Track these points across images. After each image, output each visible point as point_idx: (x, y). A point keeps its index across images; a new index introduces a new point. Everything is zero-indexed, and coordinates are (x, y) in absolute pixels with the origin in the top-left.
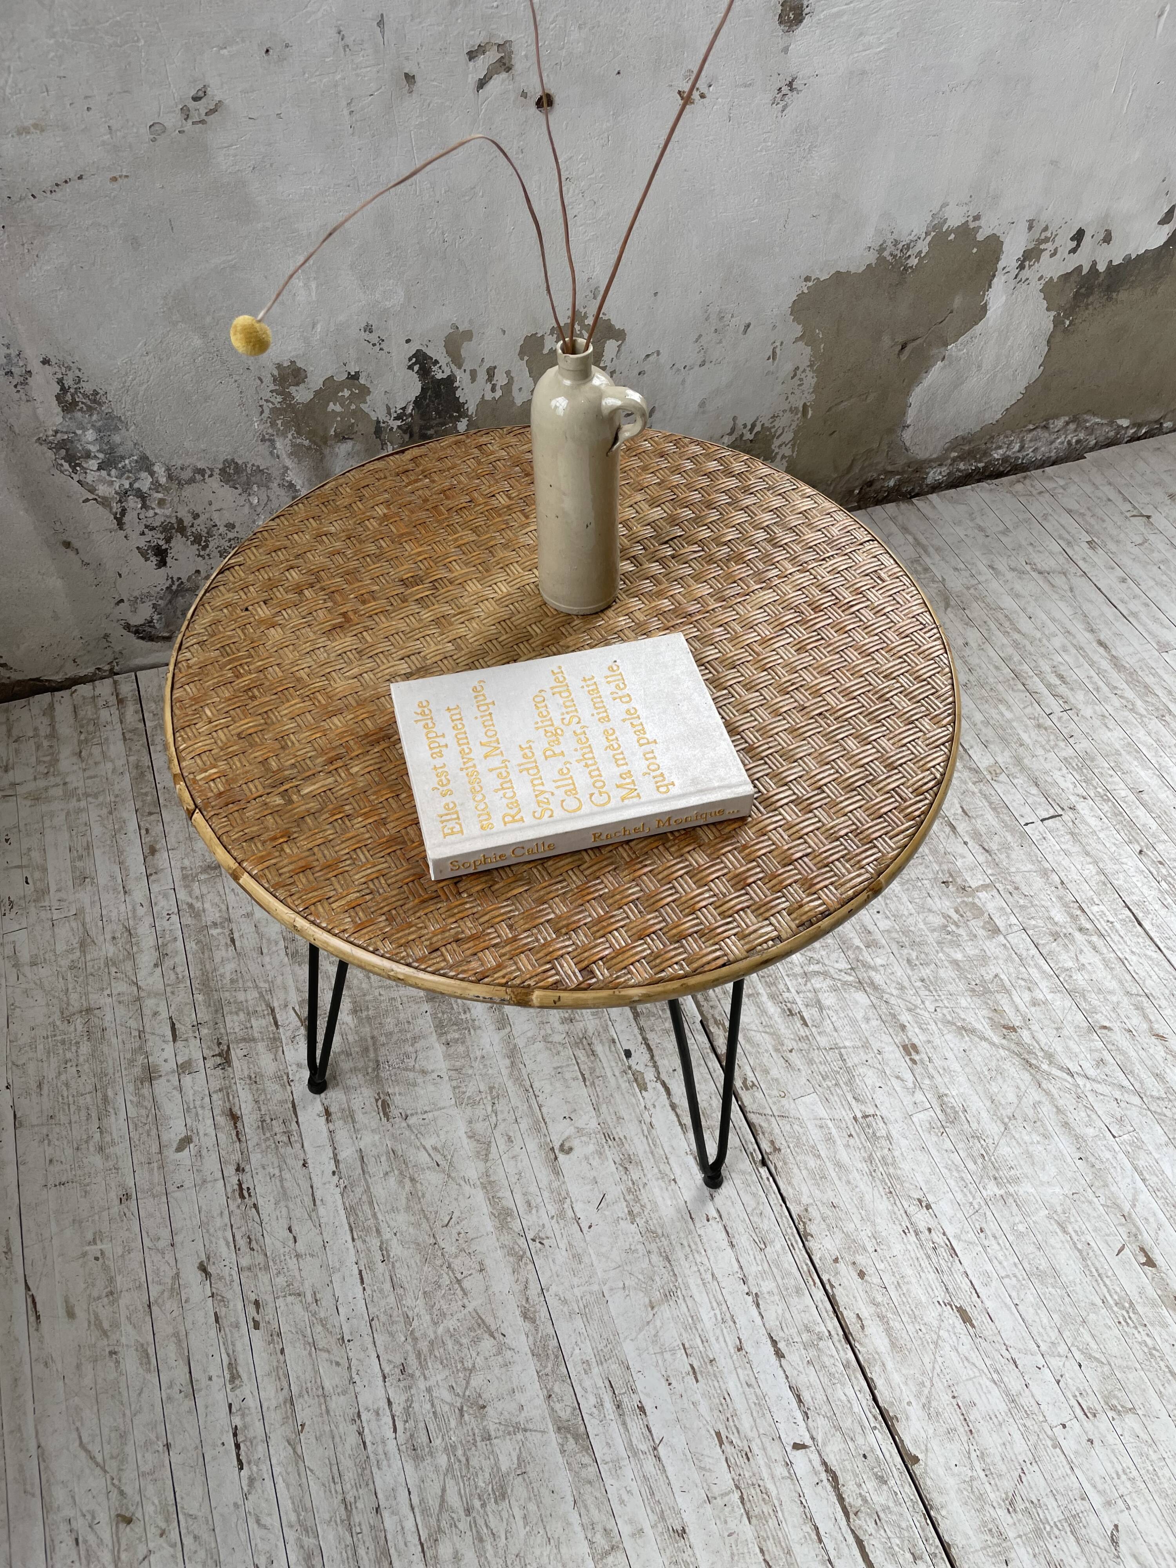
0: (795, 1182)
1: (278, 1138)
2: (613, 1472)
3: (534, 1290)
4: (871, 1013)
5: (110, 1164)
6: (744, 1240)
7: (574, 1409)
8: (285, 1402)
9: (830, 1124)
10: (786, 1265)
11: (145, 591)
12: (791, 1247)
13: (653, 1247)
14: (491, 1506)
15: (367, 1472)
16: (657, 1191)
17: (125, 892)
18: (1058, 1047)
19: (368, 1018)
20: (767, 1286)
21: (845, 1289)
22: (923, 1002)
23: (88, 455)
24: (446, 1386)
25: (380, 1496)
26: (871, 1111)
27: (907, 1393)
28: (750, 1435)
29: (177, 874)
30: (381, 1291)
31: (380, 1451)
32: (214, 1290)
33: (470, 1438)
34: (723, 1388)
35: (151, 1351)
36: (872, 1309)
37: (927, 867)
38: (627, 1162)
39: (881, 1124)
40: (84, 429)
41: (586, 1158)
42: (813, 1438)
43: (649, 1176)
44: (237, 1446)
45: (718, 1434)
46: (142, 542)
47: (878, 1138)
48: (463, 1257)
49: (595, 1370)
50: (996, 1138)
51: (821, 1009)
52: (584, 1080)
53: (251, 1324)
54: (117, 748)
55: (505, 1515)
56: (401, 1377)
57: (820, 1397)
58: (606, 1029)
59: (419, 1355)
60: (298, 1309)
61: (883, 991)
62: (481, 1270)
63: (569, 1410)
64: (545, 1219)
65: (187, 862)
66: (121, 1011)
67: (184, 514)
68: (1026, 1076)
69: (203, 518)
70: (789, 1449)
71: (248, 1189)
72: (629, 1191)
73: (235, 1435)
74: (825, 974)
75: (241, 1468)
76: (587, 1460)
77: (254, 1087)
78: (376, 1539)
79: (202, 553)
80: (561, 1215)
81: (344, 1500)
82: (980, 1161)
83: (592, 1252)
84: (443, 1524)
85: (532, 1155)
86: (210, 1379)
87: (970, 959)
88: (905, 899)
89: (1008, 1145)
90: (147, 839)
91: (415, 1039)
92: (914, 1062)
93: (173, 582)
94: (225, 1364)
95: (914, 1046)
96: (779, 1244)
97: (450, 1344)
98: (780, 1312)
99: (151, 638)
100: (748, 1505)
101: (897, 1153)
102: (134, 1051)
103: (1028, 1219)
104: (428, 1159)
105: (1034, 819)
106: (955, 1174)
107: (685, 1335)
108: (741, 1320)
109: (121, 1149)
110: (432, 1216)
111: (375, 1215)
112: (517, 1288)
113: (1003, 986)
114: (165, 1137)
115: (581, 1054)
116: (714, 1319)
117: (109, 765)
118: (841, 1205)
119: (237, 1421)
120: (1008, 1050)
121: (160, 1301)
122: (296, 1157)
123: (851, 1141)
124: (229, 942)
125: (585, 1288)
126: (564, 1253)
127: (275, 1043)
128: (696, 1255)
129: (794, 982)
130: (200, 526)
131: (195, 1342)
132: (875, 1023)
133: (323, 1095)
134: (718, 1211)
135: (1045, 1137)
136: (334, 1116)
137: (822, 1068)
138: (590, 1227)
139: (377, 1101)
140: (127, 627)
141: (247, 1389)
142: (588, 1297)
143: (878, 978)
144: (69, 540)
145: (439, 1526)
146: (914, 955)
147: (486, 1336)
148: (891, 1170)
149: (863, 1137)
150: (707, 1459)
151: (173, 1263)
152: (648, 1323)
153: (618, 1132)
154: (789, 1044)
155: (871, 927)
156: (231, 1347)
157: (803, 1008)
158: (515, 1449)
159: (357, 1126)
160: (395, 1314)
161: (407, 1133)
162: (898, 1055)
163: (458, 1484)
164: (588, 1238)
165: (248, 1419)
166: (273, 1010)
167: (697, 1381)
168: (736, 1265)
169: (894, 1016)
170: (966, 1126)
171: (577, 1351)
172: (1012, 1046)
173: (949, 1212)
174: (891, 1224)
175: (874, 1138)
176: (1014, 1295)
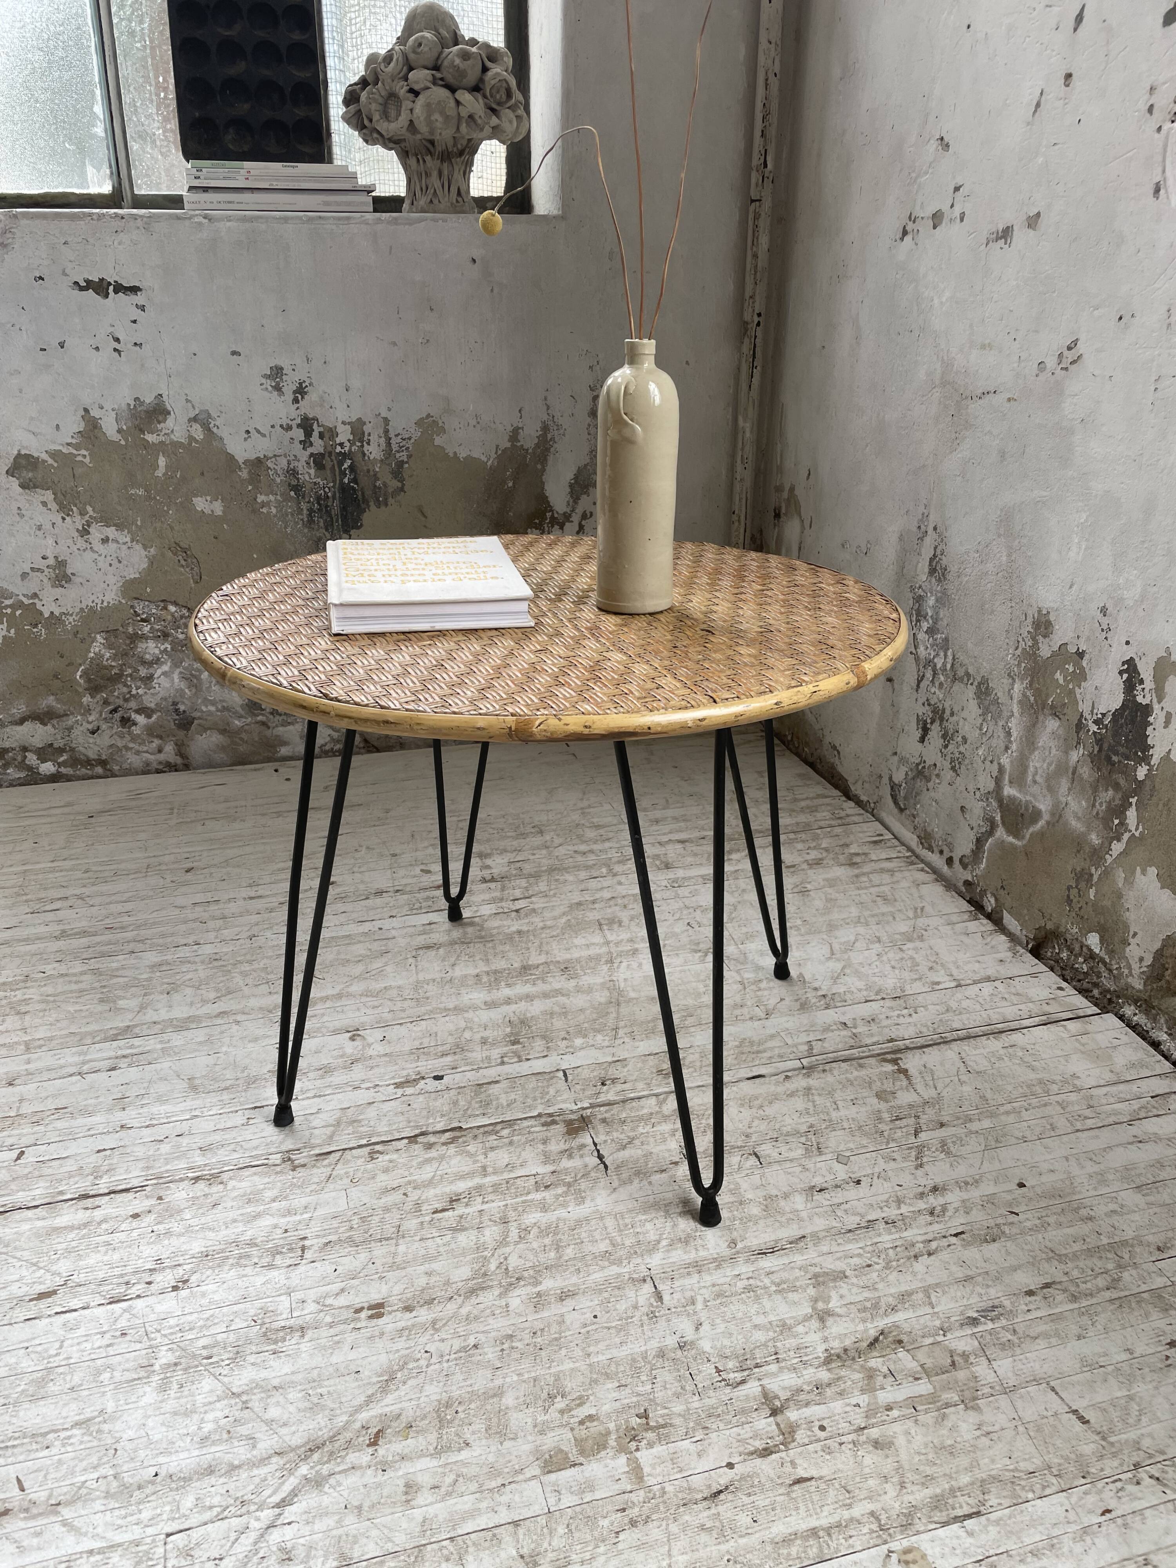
0: (256, 1178)
9: (306, 1216)
10: (176, 1164)
11: (907, 756)
12: (190, 1169)
15: (159, 948)
18: (329, 1498)
20: (165, 1148)
21: (130, 1201)
22: (443, 1340)
23: (926, 617)
24: (194, 977)
25: (140, 953)
26: (308, 1255)
31: (169, 952)
33: (150, 988)
34: (97, 1114)
36: (98, 1219)
38: (327, 1071)
39: (289, 1262)
40: (932, 594)
41: (341, 1048)
44: (207, 902)
45: (65, 1108)
46: (922, 711)
47: (274, 1256)
50: (226, 1380)
52: (418, 1049)
56: (212, 960)
57: (47, 1172)
59: (223, 966)
61: (466, 1298)
66: (539, 843)
67: (947, 706)
68: (296, 1440)
69: (954, 718)
70: (22, 1151)
71: (382, 895)
73: (215, 901)
74: (503, 1242)
75: (193, 904)
76: (97, 1040)
78: (115, 952)
79: (943, 750)
82: (205, 1353)
84: (103, 977)
87: (502, 1412)
89: (211, 1391)
91: (486, 961)
92: (359, 1311)
93: (921, 761)
95: (380, 1316)
96: (198, 1160)
97: (223, 979)
99: (896, 801)
101: (249, 1270)
103: (111, 1387)
106: (201, 1323)
108: (146, 1131)
112: (247, 1009)
113: (448, 1449)
115: (446, 1047)
116: (157, 1115)
118: (214, 1211)
119: (223, 901)
120: (345, 1428)
123: (279, 1231)
125: (227, 1044)
128: (220, 1109)
130: (951, 725)
132: (422, 1281)
134: (252, 1125)
135: (204, 1439)
137: (376, 1219)
139: (434, 944)
140: (890, 779)
142: (219, 1046)
143: (488, 1298)
145: (103, 975)
148: (231, 1261)
149: (281, 1242)
150: (50, 1101)
152: (178, 1076)
154: (414, 1195)
155: (570, 1303)
157: (458, 1212)
159: (415, 936)
161: (401, 958)
162: (373, 1295)
165: (222, 904)
168: (195, 1133)
169: (430, 1302)
170: (254, 1348)
172: (348, 1435)
173: (159, 1308)
174: (173, 1249)
175: (276, 1252)
176: (39, 1349)
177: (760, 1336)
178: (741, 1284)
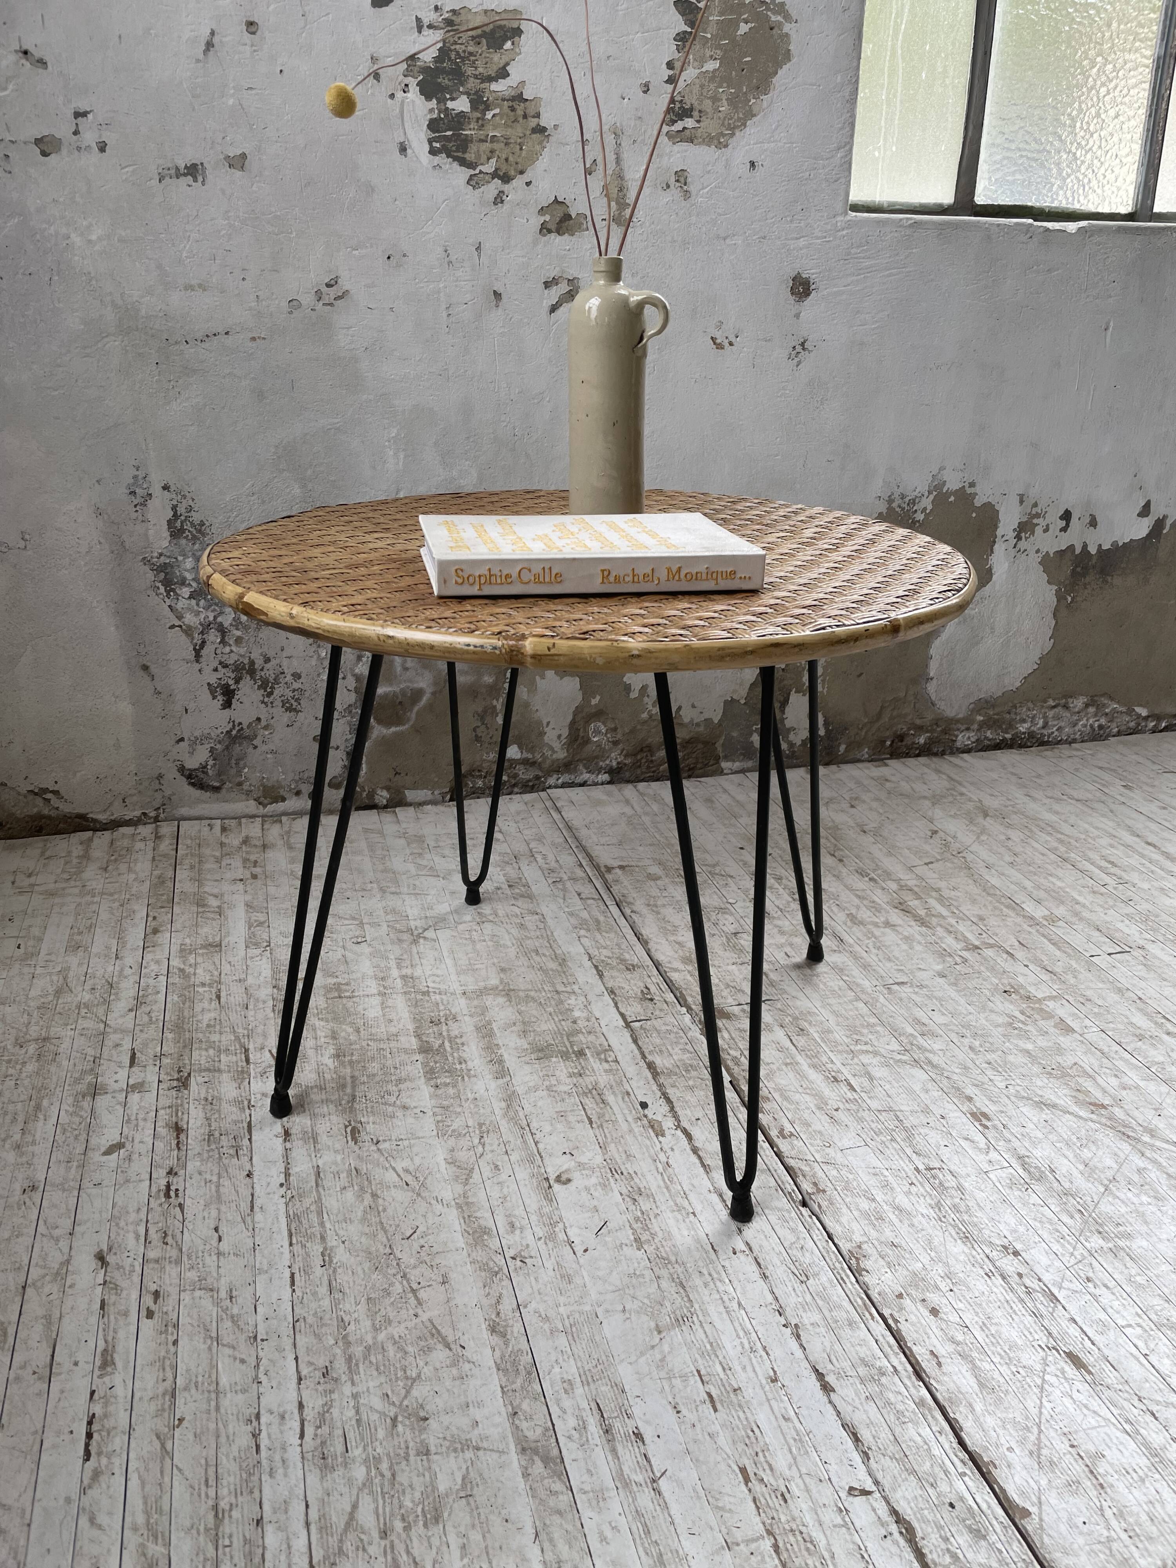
0: (844, 1220)
1: (224, 1150)
2: (594, 1503)
3: (507, 1305)
4: (930, 1085)
5: (24, 1159)
6: (779, 1272)
7: (547, 1430)
8: (164, 1394)
9: (886, 1173)
10: (835, 1298)
11: (206, 732)
12: (841, 1282)
13: (664, 1273)
14: (418, 1529)
15: (255, 1478)
16: (671, 1222)
17: (117, 958)
18: (1159, 1124)
19: (351, 1062)
20: (809, 1318)
21: (913, 1324)
22: (991, 1080)
23: (183, 582)
24: (380, 1393)
25: (266, 1507)
26: (936, 1164)
27: (1008, 1438)
28: (787, 1473)
29: (175, 948)
30: (315, 1294)
31: (277, 1458)
32: (108, 1278)
33: (402, 1452)
34: (751, 1419)
35: (11, 1331)
36: (950, 1348)
37: (984, 980)
38: (635, 1195)
39: (949, 1177)
40: (185, 556)
41: (587, 1189)
42: (877, 1483)
43: (663, 1208)
44: (89, 1436)
45: (743, 1471)
46: (213, 679)
47: (947, 1188)
48: (423, 1268)
49: (579, 1391)
50: (1096, 1197)
51: (871, 1078)
52: (591, 1123)
53: (144, 1313)
54: (143, 866)
55: (435, 1542)
56: (322, 1381)
57: (885, 1435)
58: (620, 1083)
59: (349, 1359)
60: (207, 1303)
61: (944, 1069)
62: (444, 1283)
63: (539, 1431)
64: (530, 1239)
65: (188, 941)
66: (80, 1042)
67: (256, 656)
68: (1125, 1146)
69: (273, 662)
70: (843, 1495)
71: (177, 1190)
72: (637, 1220)
73: (90, 1423)
74: (876, 1053)
75: (88, 1459)
76: (558, 1486)
77: (209, 1107)
78: (249, 1556)
79: (266, 700)
80: (551, 1237)
81: (216, 1507)
82: (1077, 1216)
83: (585, 1274)
84: (348, 1547)
85: (521, 1184)
86: (76, 1364)
87: (1042, 1050)
88: (962, 1001)
89: (1112, 1204)
90: (152, 924)
91: (400, 1081)
92: (985, 1127)
93: (234, 726)
94: (99, 1350)
95: (985, 1115)
96: (826, 1277)
97: (391, 1351)
98: (827, 1344)
99: (201, 786)
100: (784, 1556)
101: (971, 1203)
102: (84, 1072)
103: (1148, 1272)
104: (397, 1179)
105: (1100, 953)
106: (1048, 1226)
107: (700, 1361)
108: (776, 1352)
109: (41, 1150)
110: (391, 1230)
111: (322, 1224)
112: (485, 1302)
113: (1085, 1072)
114: (93, 1141)
115: (589, 1103)
116: (739, 1348)
117: (133, 876)
118: (904, 1244)
119: (97, 1409)
120: (1100, 1123)
121: (39, 1284)
122: (241, 1168)
123: (914, 1189)
124: (214, 997)
125: (575, 1307)
126: (551, 1273)
127: (242, 1076)
128: (718, 1284)
129: (839, 1057)
130: (269, 672)
131: (69, 1327)
132: (936, 1094)
133: (285, 1119)
134: (748, 1244)
136: (293, 1137)
137: (874, 1125)
138: (586, 1251)
139: (346, 1127)
140: (182, 769)
141: (119, 1379)
142: (577, 1316)
143: (937, 1059)
144: (148, 664)
145: (340, 1549)
146: (977, 1043)
147: (440, 1346)
148: (966, 1217)
149: (928, 1187)
150: (726, 1498)
151: (66, 1250)
152: (653, 1347)
153: (629, 1168)
154: (835, 1104)
155: (925, 1020)
156: (111, 1333)
157: (850, 1077)
158: (460, 1468)
159: (319, 1146)
160: (327, 1316)
161: (376, 1156)
162: (965, 1120)
163: (376, 1501)
164: (581, 1261)
165: (111, 1408)
166: (247, 1050)
167: (716, 1410)
168: (770, 1298)
169: (958, 1089)
170: (1056, 1184)
171: (557, 1370)
172: (1104, 1120)
173: (1044, 1261)
174: (969, 1267)
175: (942, 1188)
176: (1141, 1344)
177: (919, 948)
178: (874, 951)
